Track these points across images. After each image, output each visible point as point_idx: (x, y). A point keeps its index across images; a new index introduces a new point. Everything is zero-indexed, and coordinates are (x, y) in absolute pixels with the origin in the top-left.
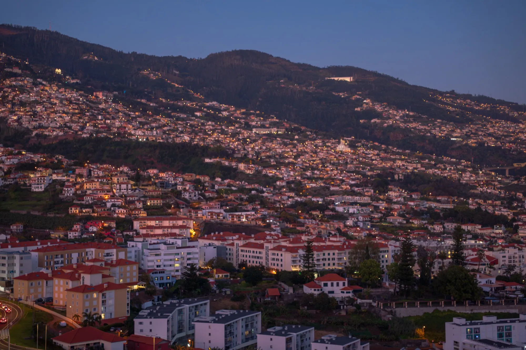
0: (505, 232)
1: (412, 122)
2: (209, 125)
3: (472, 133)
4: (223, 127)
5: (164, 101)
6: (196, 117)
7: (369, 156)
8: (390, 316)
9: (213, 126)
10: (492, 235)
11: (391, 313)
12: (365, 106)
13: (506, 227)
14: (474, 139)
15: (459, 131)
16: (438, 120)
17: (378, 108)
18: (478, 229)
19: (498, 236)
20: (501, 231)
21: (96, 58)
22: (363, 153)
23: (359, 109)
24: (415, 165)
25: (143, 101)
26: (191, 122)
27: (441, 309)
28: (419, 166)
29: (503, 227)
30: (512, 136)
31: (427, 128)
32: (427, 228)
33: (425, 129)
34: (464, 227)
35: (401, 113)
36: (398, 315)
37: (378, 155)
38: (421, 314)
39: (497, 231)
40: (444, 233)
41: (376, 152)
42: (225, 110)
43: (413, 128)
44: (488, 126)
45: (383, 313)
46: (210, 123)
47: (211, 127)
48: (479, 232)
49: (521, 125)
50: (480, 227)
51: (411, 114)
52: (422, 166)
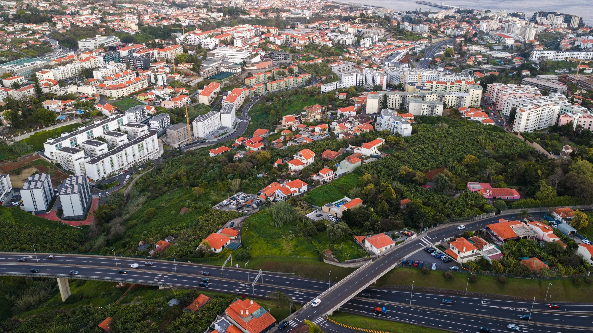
0: (49, 27)
8: (12, 143)
10: (43, 29)
11: (12, 141)
13: (49, 22)
18: (34, 26)
19: (46, 29)
20: (47, 26)
27: (38, 131)
29: (48, 24)
32: (4, 30)
34: (26, 26)
36: (16, 141)
38: (28, 137)
39: (45, 26)
40: (15, 31)
45: (7, 142)
48: (35, 28)
50: (34, 25)
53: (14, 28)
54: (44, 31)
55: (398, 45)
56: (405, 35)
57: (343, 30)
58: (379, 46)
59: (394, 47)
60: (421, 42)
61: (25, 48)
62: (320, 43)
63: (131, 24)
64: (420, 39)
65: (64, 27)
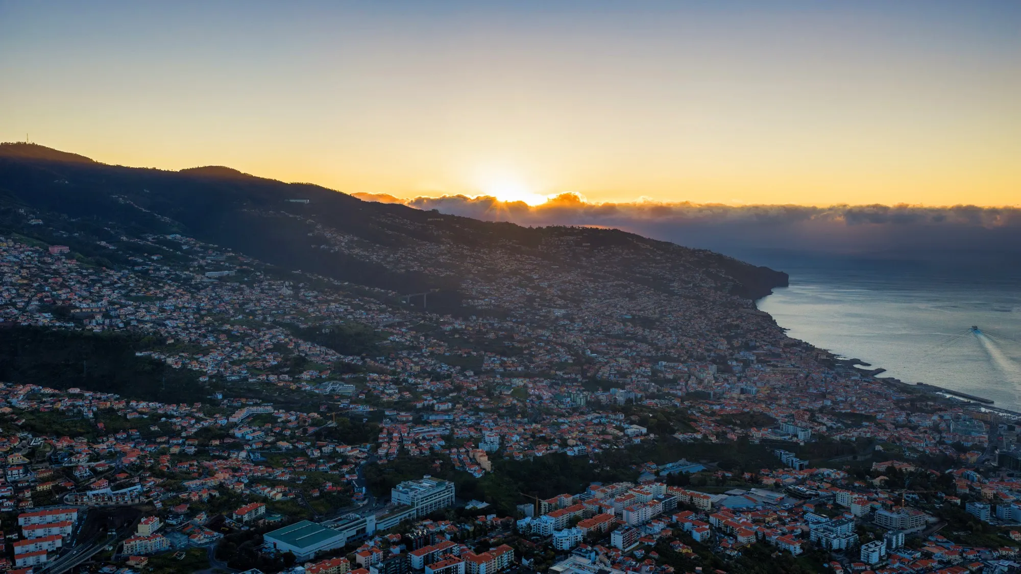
0: (369, 451)
1: (354, 248)
2: (165, 270)
3: (402, 258)
4: (177, 272)
5: (124, 238)
6: (153, 261)
7: (308, 298)
9: (168, 271)
10: (359, 455)
12: (316, 232)
14: (404, 264)
15: (392, 256)
16: (378, 245)
17: (328, 235)
18: (348, 449)
19: (363, 456)
20: (366, 450)
21: (66, 182)
22: (304, 295)
23: (311, 234)
24: (346, 306)
25: (103, 243)
26: (147, 267)
28: (349, 307)
29: (368, 446)
30: (433, 259)
31: (367, 254)
33: (365, 255)
34: (338, 449)
35: (347, 238)
37: (316, 297)
41: (316, 293)
42: (185, 244)
43: (355, 254)
44: (417, 249)
46: (165, 268)
47: (166, 272)
48: (349, 453)
49: (443, 247)
50: (350, 447)
51: (356, 239)
52: (352, 308)
53: (321, 452)
54: (359, 458)
55: (947, 558)
56: (972, 530)
57: (842, 504)
58: (901, 560)
59: (935, 564)
60: (1004, 553)
61: (317, 498)
62: (777, 544)
63: (481, 458)
64: (1002, 546)
65: (387, 454)
